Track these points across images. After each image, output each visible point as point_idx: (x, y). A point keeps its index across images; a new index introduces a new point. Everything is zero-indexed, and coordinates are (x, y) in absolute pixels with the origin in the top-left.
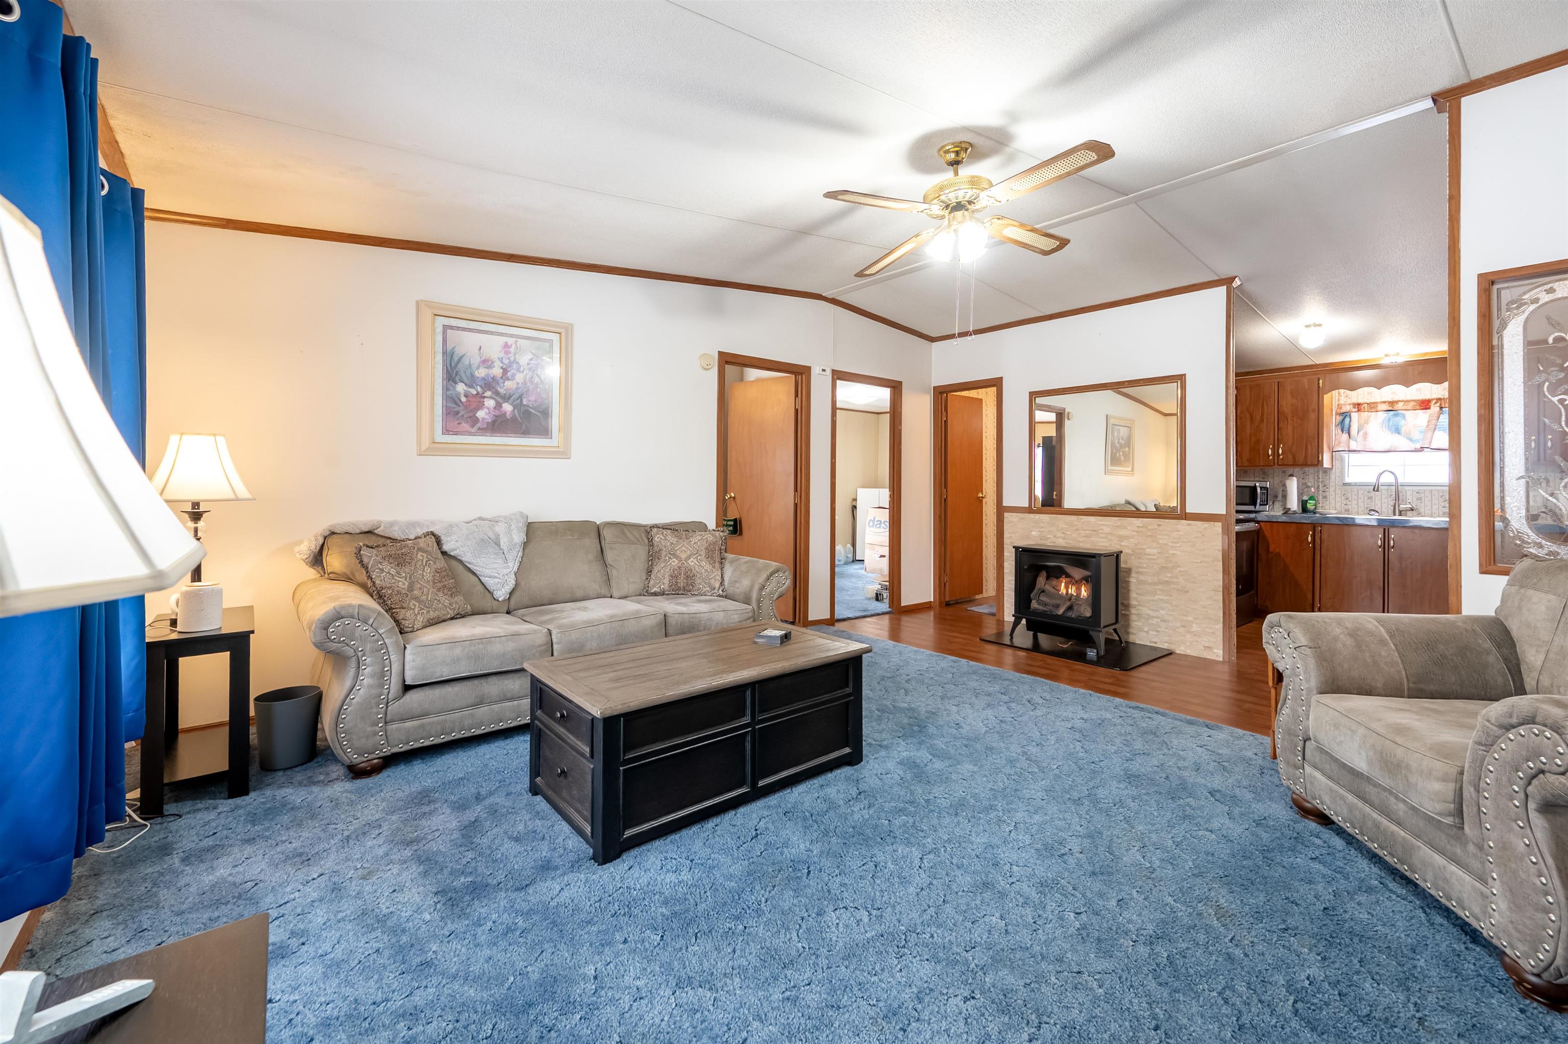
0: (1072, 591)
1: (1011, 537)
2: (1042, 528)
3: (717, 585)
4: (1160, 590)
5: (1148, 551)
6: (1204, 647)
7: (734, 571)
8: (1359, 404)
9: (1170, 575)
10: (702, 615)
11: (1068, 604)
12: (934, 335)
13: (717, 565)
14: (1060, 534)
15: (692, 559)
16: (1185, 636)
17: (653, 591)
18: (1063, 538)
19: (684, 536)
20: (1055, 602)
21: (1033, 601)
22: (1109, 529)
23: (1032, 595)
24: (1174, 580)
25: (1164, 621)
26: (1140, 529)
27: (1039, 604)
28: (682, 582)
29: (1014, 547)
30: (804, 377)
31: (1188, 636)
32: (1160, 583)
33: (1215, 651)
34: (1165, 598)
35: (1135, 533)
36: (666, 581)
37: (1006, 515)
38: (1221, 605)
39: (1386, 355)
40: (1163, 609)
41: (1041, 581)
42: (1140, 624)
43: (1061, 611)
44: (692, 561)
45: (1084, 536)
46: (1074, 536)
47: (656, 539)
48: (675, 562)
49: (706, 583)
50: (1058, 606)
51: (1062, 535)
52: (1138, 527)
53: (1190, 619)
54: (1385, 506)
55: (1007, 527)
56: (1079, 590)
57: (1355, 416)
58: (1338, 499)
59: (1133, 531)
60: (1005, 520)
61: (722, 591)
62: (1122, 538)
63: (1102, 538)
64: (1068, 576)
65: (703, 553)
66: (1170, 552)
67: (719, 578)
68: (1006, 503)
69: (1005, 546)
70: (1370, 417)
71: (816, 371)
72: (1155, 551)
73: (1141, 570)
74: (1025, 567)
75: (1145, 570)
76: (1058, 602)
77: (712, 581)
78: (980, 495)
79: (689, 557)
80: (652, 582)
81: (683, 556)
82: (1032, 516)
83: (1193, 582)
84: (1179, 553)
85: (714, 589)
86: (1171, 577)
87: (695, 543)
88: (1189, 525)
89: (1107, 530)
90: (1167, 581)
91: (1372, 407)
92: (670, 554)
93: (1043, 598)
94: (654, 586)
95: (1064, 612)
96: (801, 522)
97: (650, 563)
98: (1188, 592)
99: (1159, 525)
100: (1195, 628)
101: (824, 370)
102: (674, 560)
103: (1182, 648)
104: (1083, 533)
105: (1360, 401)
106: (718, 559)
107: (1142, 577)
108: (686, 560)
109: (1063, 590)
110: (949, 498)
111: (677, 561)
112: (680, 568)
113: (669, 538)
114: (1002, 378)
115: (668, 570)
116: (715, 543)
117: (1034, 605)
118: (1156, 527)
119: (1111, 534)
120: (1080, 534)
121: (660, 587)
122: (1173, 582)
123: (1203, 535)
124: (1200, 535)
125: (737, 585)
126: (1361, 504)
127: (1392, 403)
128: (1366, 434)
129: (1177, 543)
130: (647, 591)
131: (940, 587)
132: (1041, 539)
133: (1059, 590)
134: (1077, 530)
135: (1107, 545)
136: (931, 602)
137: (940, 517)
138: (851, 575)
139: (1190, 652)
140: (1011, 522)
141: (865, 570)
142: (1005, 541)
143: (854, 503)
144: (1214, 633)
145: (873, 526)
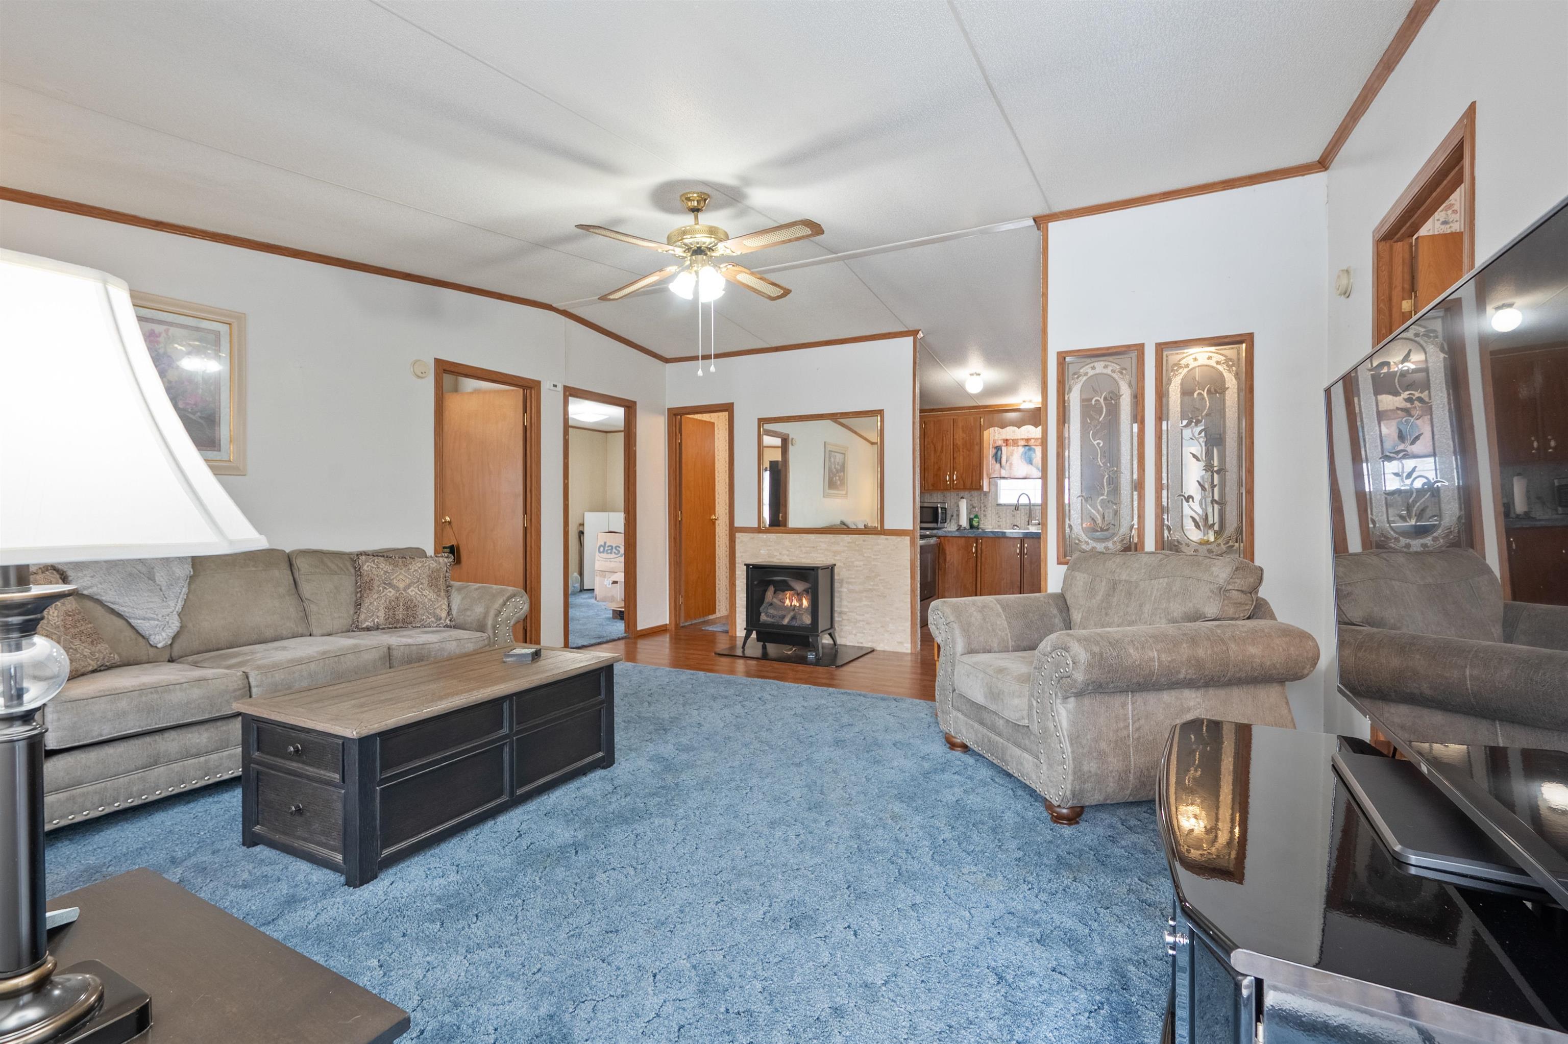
0: (796, 603)
1: (742, 556)
2: (770, 546)
3: (444, 614)
4: (866, 597)
5: (857, 563)
6: (898, 642)
7: (463, 599)
8: (1007, 440)
9: (872, 583)
10: (432, 646)
11: (792, 614)
12: (668, 355)
13: (443, 594)
14: (785, 552)
15: (412, 588)
16: (883, 634)
17: (364, 626)
18: (788, 556)
19: (400, 563)
20: (781, 613)
21: (762, 614)
22: (825, 546)
23: (761, 609)
24: (875, 587)
25: (868, 623)
26: (851, 544)
27: (767, 616)
28: (400, 614)
29: (745, 565)
30: (533, 392)
31: (885, 634)
33: (905, 645)
34: (869, 603)
35: (846, 548)
36: (381, 614)
37: (738, 535)
38: (909, 606)
39: (1024, 402)
40: (868, 613)
41: (769, 595)
42: (850, 628)
43: (786, 622)
44: (412, 591)
45: (806, 553)
46: (797, 552)
47: (365, 567)
48: (391, 593)
49: (430, 614)
50: (783, 617)
51: (787, 553)
52: (849, 543)
53: (888, 620)
54: (1023, 522)
55: (738, 547)
56: (800, 600)
57: (1004, 449)
58: (994, 517)
59: (844, 546)
60: (737, 541)
61: (450, 620)
62: (836, 553)
63: (820, 553)
64: (792, 589)
65: (425, 581)
66: (873, 563)
67: (445, 607)
68: (736, 525)
69: (737, 565)
70: (1013, 450)
71: (545, 387)
72: (861, 563)
73: (850, 580)
74: (755, 583)
75: (854, 580)
76: (784, 613)
77: (438, 611)
78: (713, 517)
79: (409, 586)
80: (362, 617)
81: (401, 585)
82: (760, 535)
83: (889, 588)
84: (879, 563)
85: (441, 619)
86: (874, 585)
87: (415, 571)
88: (887, 539)
89: (823, 546)
90: (870, 589)
91: (1015, 442)
92: (385, 584)
93: (771, 611)
94: (366, 620)
95: (788, 622)
96: (531, 547)
97: (359, 595)
98: (886, 597)
99: (864, 541)
100: (890, 627)
101: (555, 386)
102: (391, 590)
103: (882, 645)
105: (1008, 438)
106: (443, 587)
107: (851, 587)
108: (405, 590)
109: (787, 602)
110: (684, 521)
111: (393, 592)
112: (397, 598)
113: (382, 566)
114: (733, 403)
115: (383, 601)
116: (438, 571)
117: (763, 618)
118: (861, 542)
119: (826, 550)
120: (802, 550)
121: (373, 621)
123: (897, 548)
124: (895, 548)
125: (468, 613)
126: (1008, 521)
127: (1028, 440)
128: (1011, 464)
129: (878, 555)
130: (357, 627)
131: (675, 609)
132: (769, 557)
133: (784, 603)
134: (800, 547)
135: (824, 559)
136: (666, 625)
137: (675, 539)
138: (581, 605)
139: (887, 648)
140: (742, 542)
141: (596, 599)
142: (737, 559)
143: (581, 529)
144: (904, 630)
145: (603, 552)
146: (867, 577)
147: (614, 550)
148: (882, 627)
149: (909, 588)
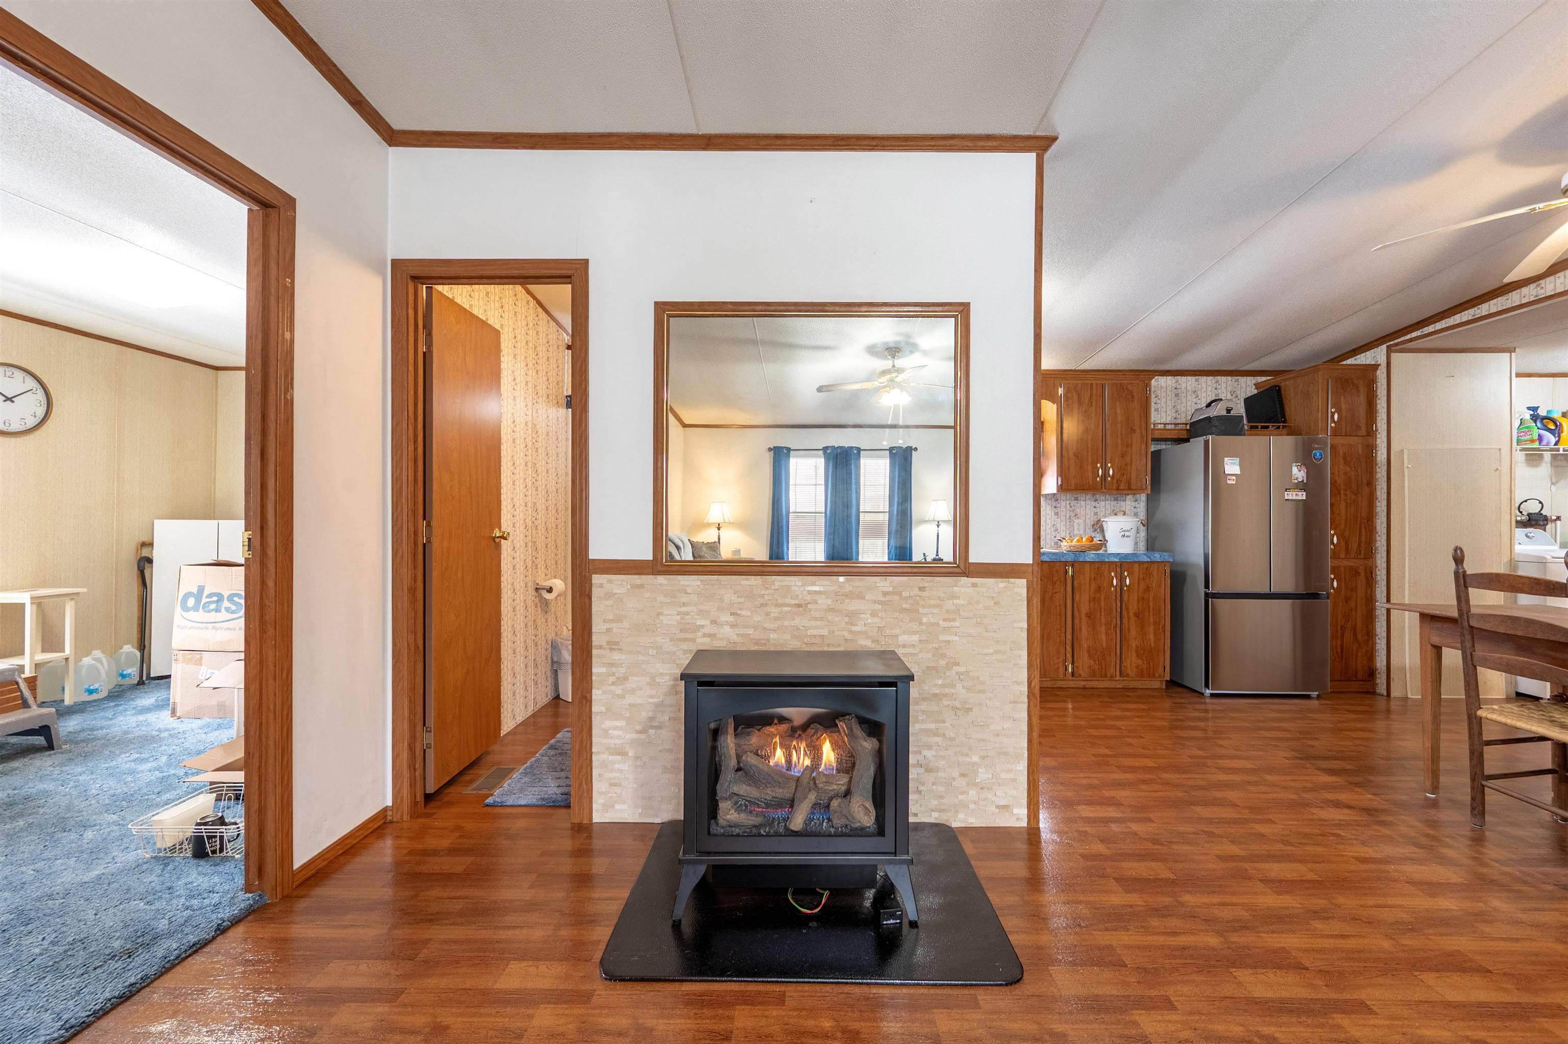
1: (608, 630)
2: (684, 605)
4: (924, 713)
6: (997, 807)
9: (940, 682)
11: (809, 795)
12: (398, 123)
14: (725, 617)
16: (966, 793)
20: (763, 793)
21: (724, 806)
22: (829, 602)
23: (717, 791)
24: (947, 691)
25: (929, 771)
26: (888, 598)
27: (739, 809)
31: (973, 793)
32: (924, 699)
33: (1015, 811)
34: (933, 726)
35: (880, 607)
37: (597, 579)
38: (1025, 728)
40: (929, 747)
41: (729, 743)
43: (800, 820)
45: (776, 619)
46: (757, 618)
50: (790, 809)
51: (731, 619)
52: (885, 594)
53: (975, 759)
55: (597, 608)
56: (815, 752)
59: (875, 602)
60: (596, 593)
62: (853, 617)
63: (816, 619)
66: (942, 638)
68: (595, 553)
69: (594, 652)
72: (915, 638)
82: (661, 579)
83: (979, 692)
84: (956, 638)
86: (944, 686)
88: (974, 585)
89: (824, 602)
90: (936, 695)
93: (740, 787)
95: (809, 822)
98: (971, 709)
99: (921, 589)
100: (983, 775)
103: (961, 816)
104: (775, 611)
109: (781, 761)
110: (436, 542)
114: (586, 262)
117: (728, 814)
118: (916, 591)
119: (831, 610)
120: (768, 614)
122: (946, 695)
123: (995, 603)
124: (992, 603)
129: (954, 620)
131: (412, 767)
132: (682, 631)
133: (767, 758)
134: (763, 605)
135: (825, 632)
136: (385, 810)
137: (412, 590)
138: (124, 742)
139: (974, 821)
140: (609, 595)
141: (173, 712)
142: (594, 638)
143: (145, 552)
144: (1014, 780)
145: (196, 608)
146: (928, 668)
147: (226, 604)
148: (963, 775)
149: (1025, 689)
